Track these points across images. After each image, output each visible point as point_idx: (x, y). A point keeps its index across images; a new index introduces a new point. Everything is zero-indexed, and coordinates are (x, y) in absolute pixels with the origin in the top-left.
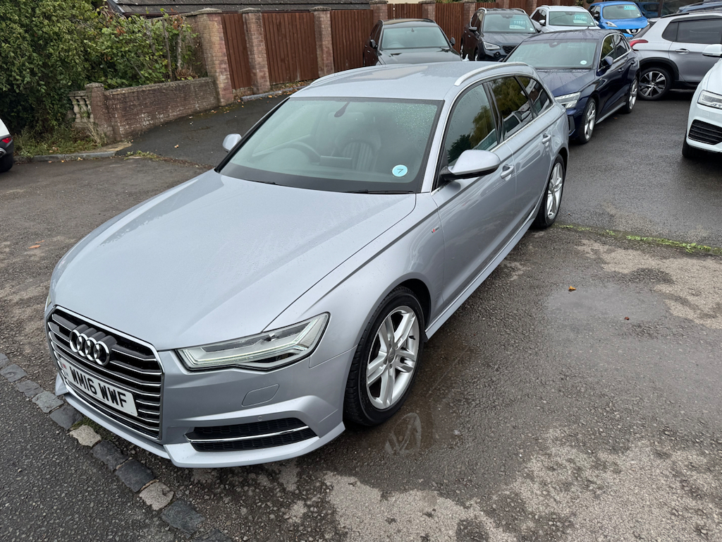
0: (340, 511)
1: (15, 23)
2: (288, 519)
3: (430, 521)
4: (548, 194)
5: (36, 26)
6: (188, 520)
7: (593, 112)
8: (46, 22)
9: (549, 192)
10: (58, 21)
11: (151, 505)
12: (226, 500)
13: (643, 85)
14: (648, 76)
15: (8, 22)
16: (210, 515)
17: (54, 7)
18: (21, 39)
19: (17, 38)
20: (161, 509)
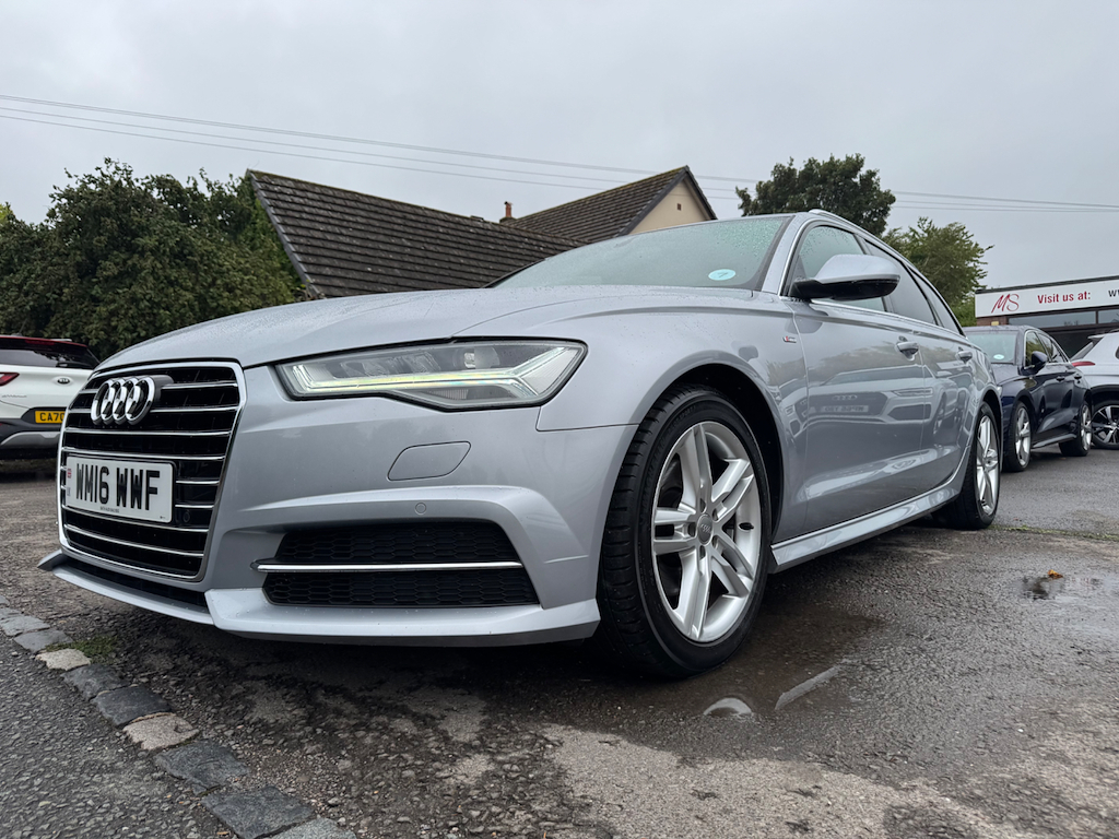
0: (574, 773)
1: (186, 290)
2: (446, 778)
3: (806, 802)
4: (976, 465)
5: (212, 298)
6: (212, 766)
7: (1026, 425)
8: (226, 294)
9: (978, 462)
10: (242, 296)
11: (140, 742)
12: (309, 749)
13: (1099, 426)
14: (1104, 412)
15: (177, 288)
16: (264, 768)
17: (243, 279)
18: (187, 308)
19: (184, 306)
20: (159, 750)
